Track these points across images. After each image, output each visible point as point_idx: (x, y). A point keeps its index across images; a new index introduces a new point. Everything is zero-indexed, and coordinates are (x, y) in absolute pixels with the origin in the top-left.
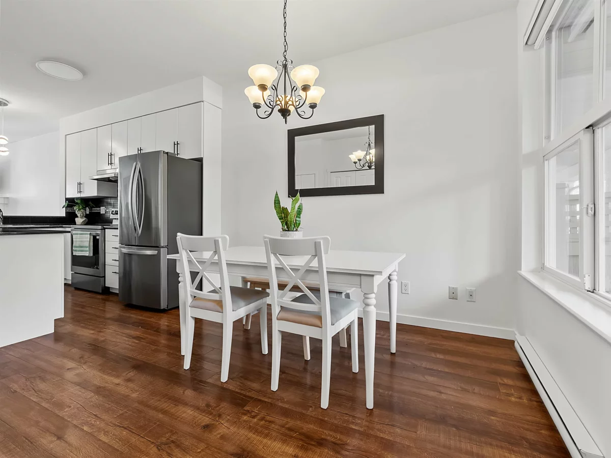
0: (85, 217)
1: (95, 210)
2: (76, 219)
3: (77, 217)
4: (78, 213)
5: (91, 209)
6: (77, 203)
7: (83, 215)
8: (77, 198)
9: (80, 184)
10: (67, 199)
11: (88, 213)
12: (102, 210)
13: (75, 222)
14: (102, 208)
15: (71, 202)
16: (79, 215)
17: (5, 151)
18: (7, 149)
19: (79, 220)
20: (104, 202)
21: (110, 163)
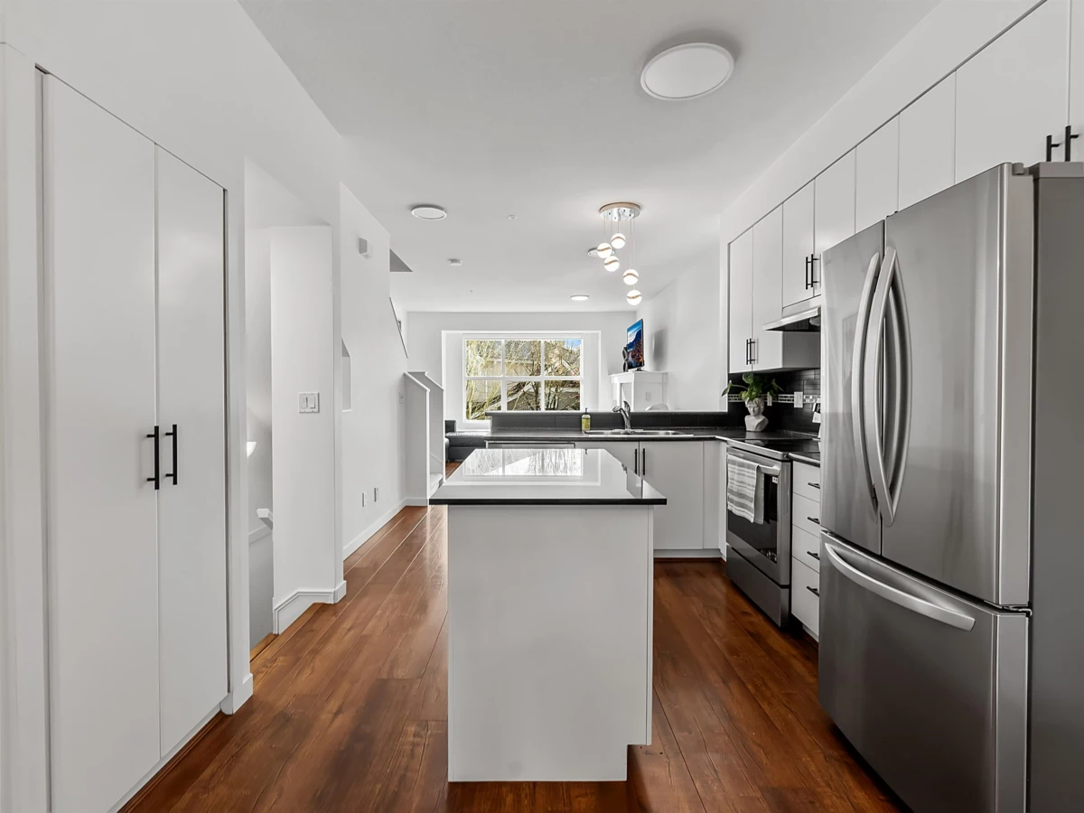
0: (764, 414)
1: (784, 398)
2: (747, 418)
3: (749, 414)
4: (750, 407)
5: (775, 398)
6: (747, 385)
7: (759, 409)
8: (747, 374)
9: (751, 343)
10: (731, 377)
11: (769, 404)
12: (798, 400)
13: (744, 425)
14: (797, 394)
15: (737, 383)
16: (750, 410)
17: (637, 296)
18: (638, 293)
19: (752, 422)
20: (800, 380)
21: (809, 282)
